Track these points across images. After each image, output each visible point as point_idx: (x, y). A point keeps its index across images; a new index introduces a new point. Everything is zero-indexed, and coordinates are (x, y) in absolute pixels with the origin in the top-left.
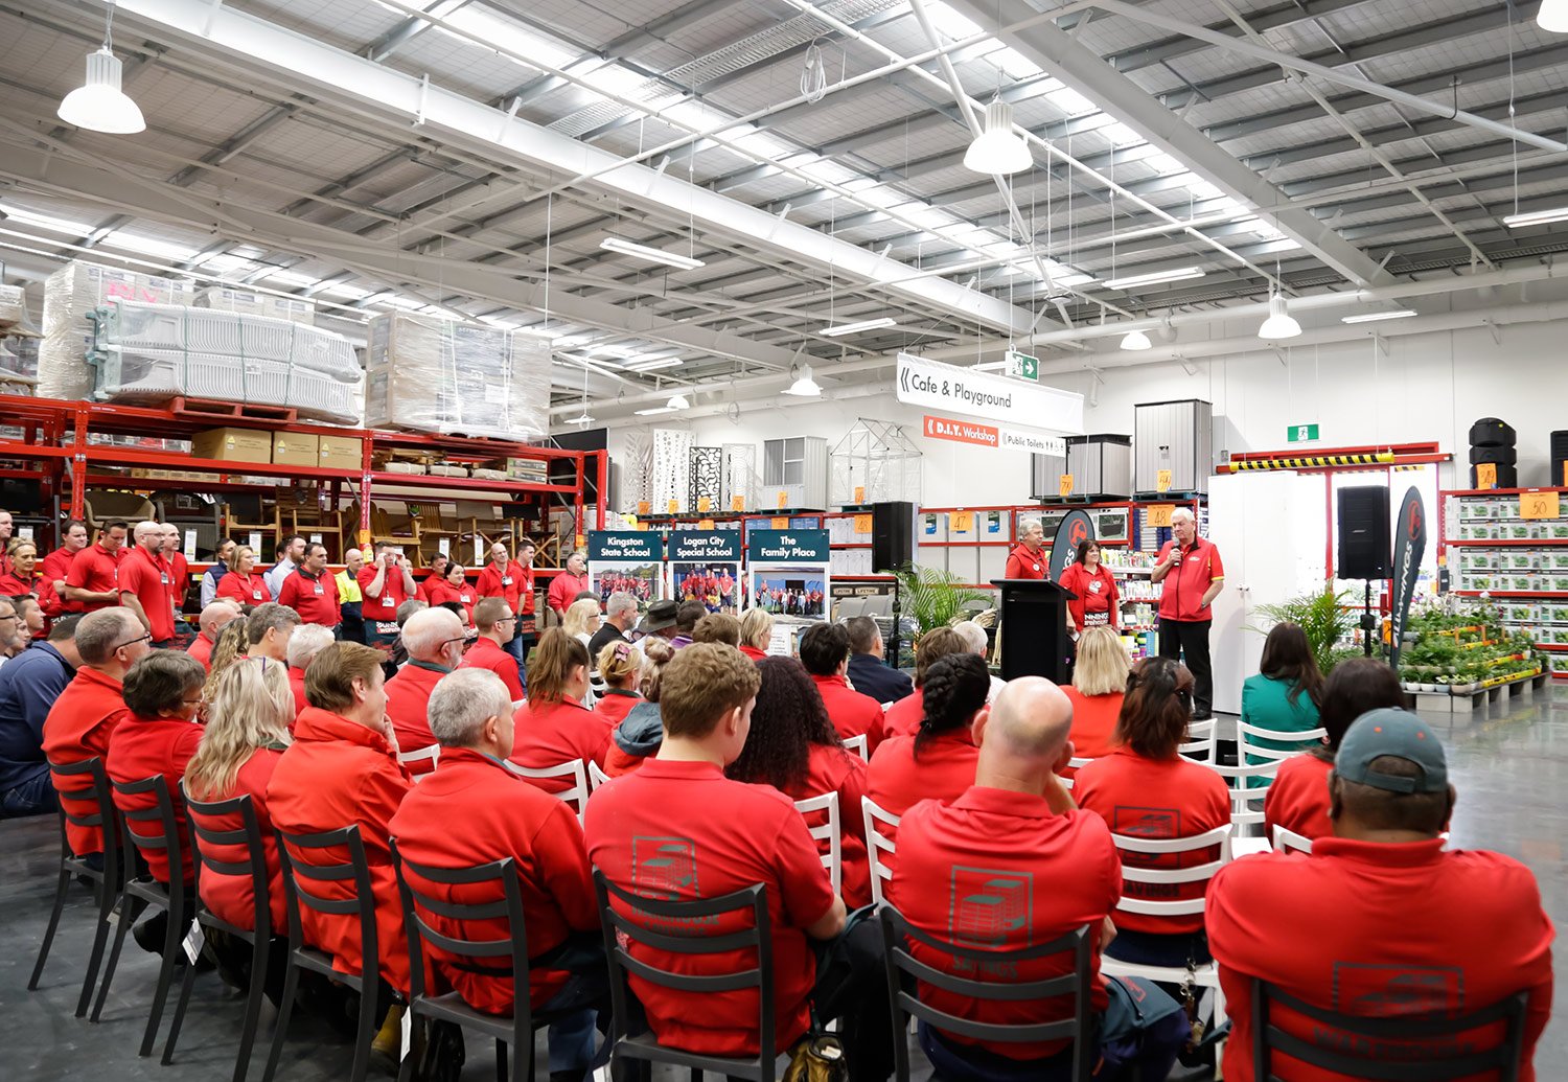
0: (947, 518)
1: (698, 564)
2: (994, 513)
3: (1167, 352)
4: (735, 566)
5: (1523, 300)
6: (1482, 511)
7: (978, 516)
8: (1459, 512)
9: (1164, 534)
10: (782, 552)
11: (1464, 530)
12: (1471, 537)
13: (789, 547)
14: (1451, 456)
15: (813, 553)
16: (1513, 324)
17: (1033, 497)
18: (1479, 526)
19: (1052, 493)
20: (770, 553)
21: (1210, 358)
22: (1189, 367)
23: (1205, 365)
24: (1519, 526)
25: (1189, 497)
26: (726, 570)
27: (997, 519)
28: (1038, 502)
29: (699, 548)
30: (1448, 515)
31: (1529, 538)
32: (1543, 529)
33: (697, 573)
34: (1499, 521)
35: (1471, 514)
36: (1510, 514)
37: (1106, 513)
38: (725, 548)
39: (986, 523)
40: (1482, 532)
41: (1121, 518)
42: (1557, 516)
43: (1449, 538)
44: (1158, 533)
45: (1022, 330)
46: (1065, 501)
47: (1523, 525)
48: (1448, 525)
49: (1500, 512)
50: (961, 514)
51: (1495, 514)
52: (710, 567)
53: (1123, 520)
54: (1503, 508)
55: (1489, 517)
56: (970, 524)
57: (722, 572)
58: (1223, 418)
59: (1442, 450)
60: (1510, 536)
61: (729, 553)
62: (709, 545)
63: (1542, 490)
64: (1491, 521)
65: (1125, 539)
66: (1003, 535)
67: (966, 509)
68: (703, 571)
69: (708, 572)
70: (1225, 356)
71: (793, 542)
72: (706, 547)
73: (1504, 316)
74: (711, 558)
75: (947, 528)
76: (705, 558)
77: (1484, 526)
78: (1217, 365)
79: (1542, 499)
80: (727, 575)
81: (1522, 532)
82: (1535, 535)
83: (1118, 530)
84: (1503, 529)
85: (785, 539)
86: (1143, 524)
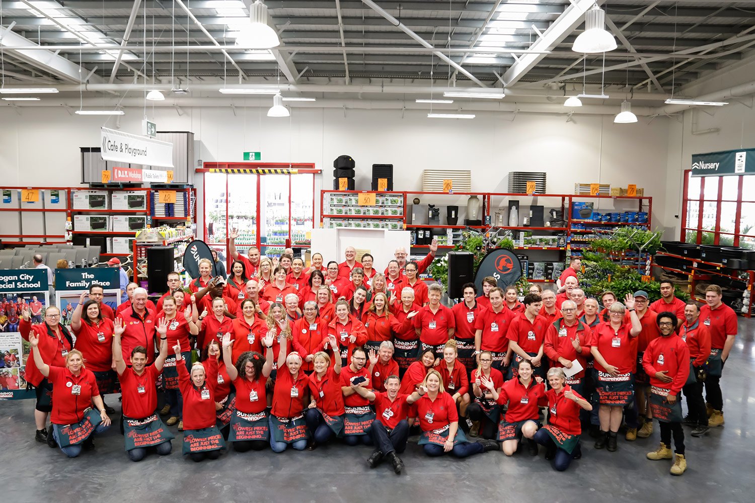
0: (19, 193)
1: (9, 294)
2: (55, 191)
3: (171, 101)
4: (43, 295)
5: (360, 97)
6: (340, 201)
7: (43, 193)
8: (330, 201)
9: (169, 207)
10: (83, 284)
11: (332, 210)
12: (335, 213)
13: (88, 280)
14: (321, 171)
15: (108, 284)
16: (354, 109)
17: (83, 182)
18: (339, 208)
19: (96, 180)
20: (73, 285)
21: (192, 107)
22: (180, 111)
23: (189, 111)
24: (357, 208)
25: (185, 187)
26: (35, 298)
27: (57, 195)
28: (87, 186)
29: (10, 282)
30: (324, 202)
31: (362, 214)
32: (368, 210)
33: (8, 300)
34: (349, 206)
35: (335, 202)
36: (354, 203)
37: (132, 194)
38: (34, 282)
39: (49, 197)
40: (340, 211)
41: (142, 197)
42: (375, 205)
43: (325, 213)
44: (165, 206)
45: (80, 80)
46: (106, 186)
47: (360, 208)
48: (324, 207)
49: (349, 202)
50: (30, 191)
51: (346, 202)
52: (21, 296)
53: (143, 198)
54: (350, 200)
55: (344, 204)
56: (37, 198)
57: (32, 299)
58: (200, 142)
59: (317, 168)
60: (353, 213)
61: (38, 285)
62: (19, 280)
63: (368, 192)
64: (345, 206)
65: (145, 209)
66: (62, 204)
67: (34, 188)
68: (14, 299)
69: (19, 299)
70: (200, 107)
71: (92, 276)
72: (16, 282)
73: (351, 104)
74: (21, 289)
75: (20, 199)
76: (16, 289)
77: (341, 208)
78: (196, 111)
79: (369, 196)
80: (36, 301)
81: (359, 211)
82: (364, 213)
83: (140, 204)
84: (350, 210)
85: (85, 275)
86: (156, 201)
